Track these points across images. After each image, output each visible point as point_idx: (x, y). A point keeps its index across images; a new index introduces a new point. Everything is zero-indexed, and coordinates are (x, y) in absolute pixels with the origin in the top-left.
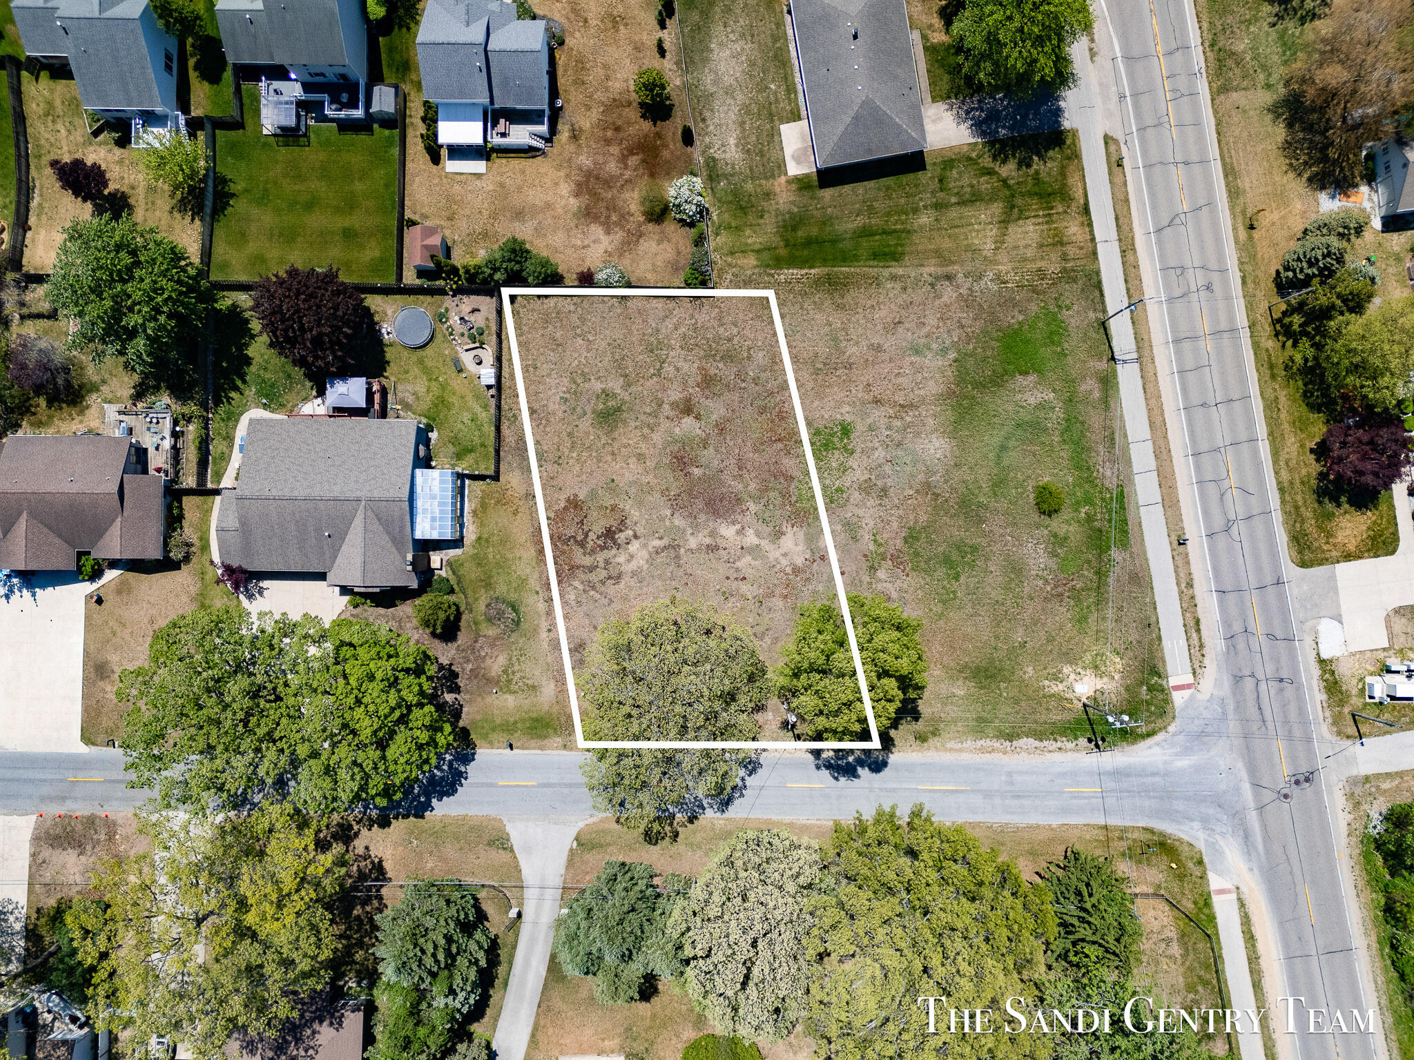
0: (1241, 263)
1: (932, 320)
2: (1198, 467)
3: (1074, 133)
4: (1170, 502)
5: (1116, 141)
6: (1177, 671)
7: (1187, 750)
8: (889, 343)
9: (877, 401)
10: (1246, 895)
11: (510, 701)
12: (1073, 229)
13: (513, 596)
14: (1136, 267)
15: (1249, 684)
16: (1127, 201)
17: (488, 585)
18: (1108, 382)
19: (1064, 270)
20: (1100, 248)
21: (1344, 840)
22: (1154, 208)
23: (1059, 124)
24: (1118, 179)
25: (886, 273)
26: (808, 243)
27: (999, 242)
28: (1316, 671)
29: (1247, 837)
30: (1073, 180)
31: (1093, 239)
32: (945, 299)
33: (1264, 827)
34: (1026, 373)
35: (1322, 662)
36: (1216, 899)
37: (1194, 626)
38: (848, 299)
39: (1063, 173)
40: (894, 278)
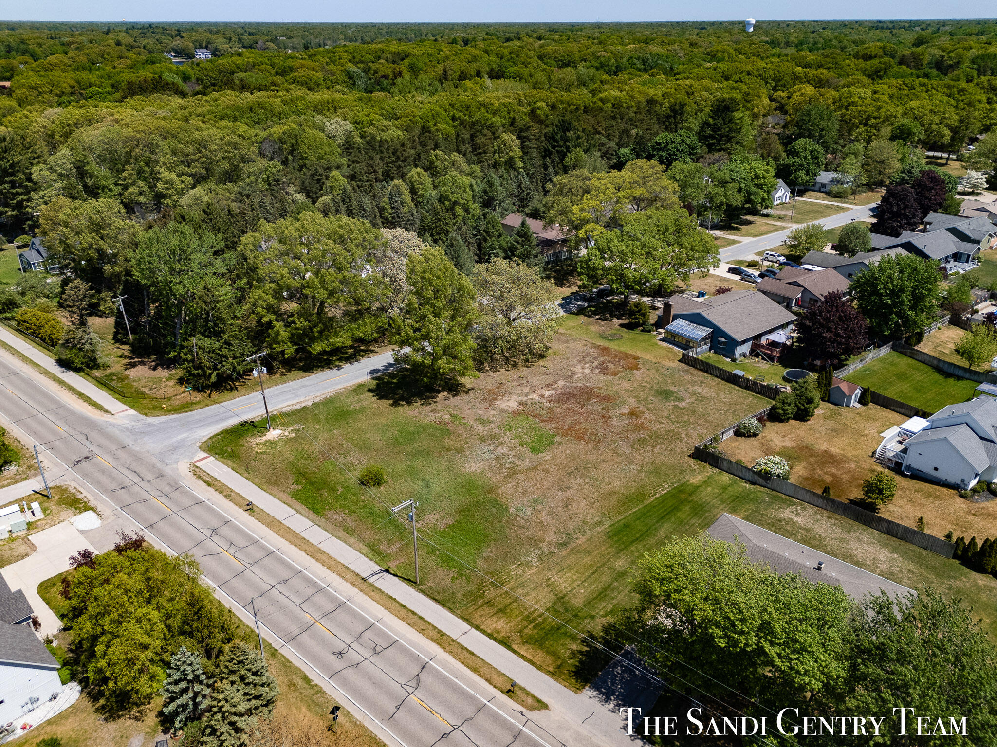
0: (320, 691)
1: (546, 519)
2: (263, 547)
3: (578, 690)
5: (532, 708)
6: (211, 463)
7: (183, 440)
8: (560, 495)
9: (535, 468)
10: (105, 415)
12: (501, 625)
14: (421, 631)
15: (149, 476)
16: (475, 670)
19: (482, 596)
20: (466, 626)
22: (444, 680)
23: (597, 688)
24: (499, 681)
25: (607, 524)
26: (676, 508)
27: (550, 584)
28: (92, 503)
30: (539, 656)
31: (477, 628)
32: (551, 533)
34: (449, 527)
35: (90, 509)
36: (127, 408)
37: (211, 482)
38: (614, 499)
39: (554, 654)
40: (600, 523)
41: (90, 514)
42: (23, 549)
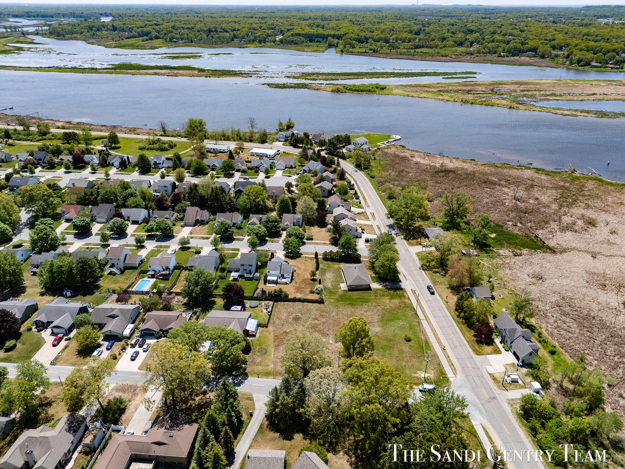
1: (375, 311)
2: (445, 337)
3: (404, 288)
4: (439, 342)
5: (414, 290)
6: (450, 374)
8: (365, 314)
10: (484, 426)
11: (260, 368)
12: (407, 301)
13: (266, 348)
15: (470, 377)
16: (418, 298)
17: (260, 345)
18: (419, 323)
19: (406, 306)
20: (413, 304)
21: (511, 414)
25: (364, 304)
26: (346, 299)
27: (390, 302)
28: (489, 376)
29: (480, 411)
30: (405, 295)
31: (411, 302)
32: (378, 308)
33: (485, 409)
34: (399, 320)
35: (489, 374)
36: (475, 427)
37: (452, 365)
38: (355, 307)
39: (403, 293)
40: (366, 305)
41: (490, 372)
42: (508, 367)
